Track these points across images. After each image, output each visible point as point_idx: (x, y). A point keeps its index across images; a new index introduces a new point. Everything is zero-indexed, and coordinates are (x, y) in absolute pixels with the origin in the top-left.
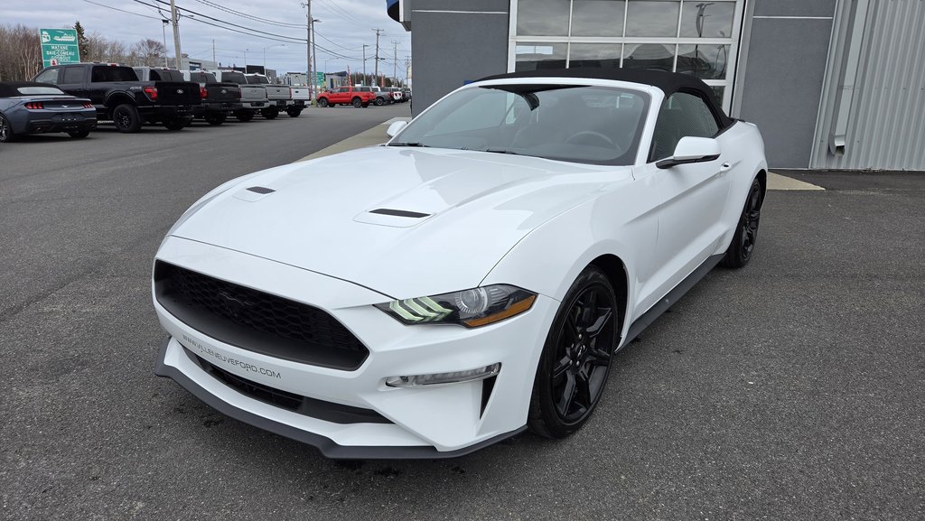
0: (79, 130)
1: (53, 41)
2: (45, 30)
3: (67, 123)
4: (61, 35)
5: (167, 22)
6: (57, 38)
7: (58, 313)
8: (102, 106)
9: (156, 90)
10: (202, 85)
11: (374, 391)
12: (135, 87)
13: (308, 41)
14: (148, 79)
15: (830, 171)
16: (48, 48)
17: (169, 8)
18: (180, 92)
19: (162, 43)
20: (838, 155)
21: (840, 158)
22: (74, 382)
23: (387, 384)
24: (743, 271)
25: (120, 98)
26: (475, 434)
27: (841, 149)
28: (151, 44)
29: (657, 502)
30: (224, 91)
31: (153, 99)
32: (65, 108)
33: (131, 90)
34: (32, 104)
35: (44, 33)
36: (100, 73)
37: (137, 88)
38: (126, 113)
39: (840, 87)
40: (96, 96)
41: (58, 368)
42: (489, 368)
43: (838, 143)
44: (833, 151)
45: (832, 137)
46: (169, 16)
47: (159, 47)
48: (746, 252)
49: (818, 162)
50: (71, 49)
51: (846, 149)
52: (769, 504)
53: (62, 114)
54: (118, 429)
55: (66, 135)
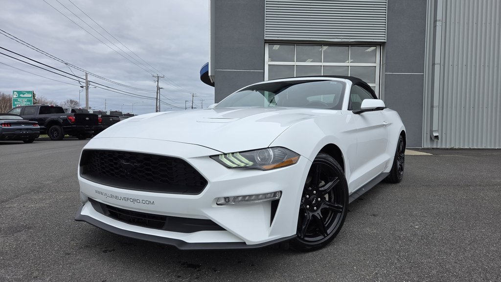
0: (29, 138)
1: (19, 97)
2: (16, 91)
3: (23, 134)
4: (24, 94)
5: (83, 87)
6: (21, 95)
7: (15, 207)
8: (43, 127)
9: (74, 117)
10: (100, 116)
12: (63, 116)
13: (157, 98)
14: (70, 112)
15: (433, 149)
16: (16, 100)
17: (85, 81)
18: (87, 119)
19: (78, 101)
20: (436, 140)
21: (437, 142)
22: (23, 236)
23: (217, 204)
24: (400, 184)
25: (54, 122)
27: (437, 137)
28: (72, 102)
29: (377, 278)
30: (111, 119)
31: (72, 122)
32: (23, 126)
33: (61, 118)
34: (5, 124)
35: (15, 93)
36: (45, 109)
37: (64, 117)
38: (56, 130)
39: (432, 107)
40: (41, 121)
41: (13, 230)
42: (275, 193)
43: (435, 134)
44: (433, 138)
45: (432, 132)
46: (84, 85)
47: (76, 103)
48: (400, 174)
49: (426, 144)
50: (28, 101)
51: (440, 137)
52: (442, 277)
53: (21, 129)
54: (49, 255)
55: (22, 142)
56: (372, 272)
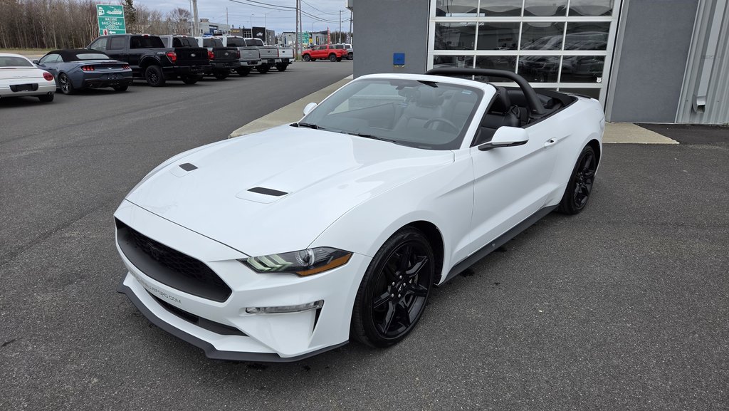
0: (120, 86)
1: (106, 15)
2: (101, 6)
3: (111, 81)
4: (112, 10)
6: (109, 12)
7: (74, 238)
8: (137, 67)
9: (176, 54)
10: (210, 49)
11: (237, 316)
12: (161, 52)
13: (297, 8)
14: (171, 46)
15: (693, 125)
16: (103, 20)
18: (193, 55)
19: (189, 11)
20: (700, 112)
21: (702, 115)
22: (73, 290)
23: (246, 311)
24: (576, 218)
25: (150, 60)
26: (307, 345)
27: (702, 107)
28: (181, 11)
29: (434, 398)
30: (227, 54)
31: (173, 61)
32: (110, 70)
33: (158, 55)
34: (86, 67)
35: (100, 8)
36: (136, 42)
37: (162, 53)
38: (155, 72)
39: (703, 57)
40: (131, 60)
41: (66, 280)
42: (316, 303)
43: (700, 103)
44: (695, 109)
45: (695, 98)
47: (187, 14)
49: (683, 118)
50: (119, 20)
51: (707, 108)
53: (108, 74)
54: (94, 326)
55: (112, 89)
56: (433, 389)
